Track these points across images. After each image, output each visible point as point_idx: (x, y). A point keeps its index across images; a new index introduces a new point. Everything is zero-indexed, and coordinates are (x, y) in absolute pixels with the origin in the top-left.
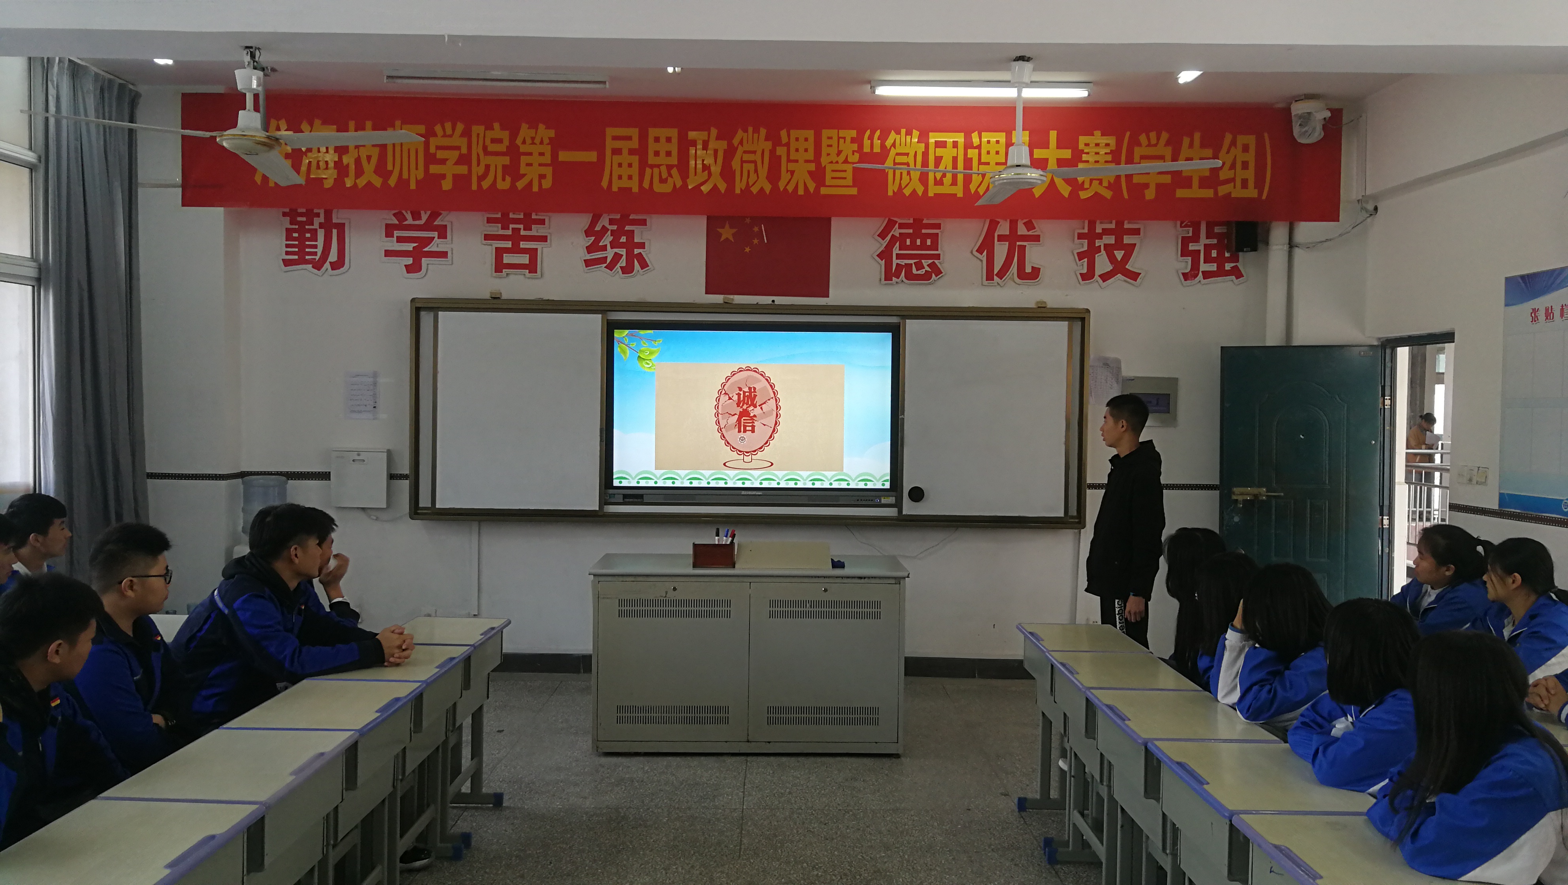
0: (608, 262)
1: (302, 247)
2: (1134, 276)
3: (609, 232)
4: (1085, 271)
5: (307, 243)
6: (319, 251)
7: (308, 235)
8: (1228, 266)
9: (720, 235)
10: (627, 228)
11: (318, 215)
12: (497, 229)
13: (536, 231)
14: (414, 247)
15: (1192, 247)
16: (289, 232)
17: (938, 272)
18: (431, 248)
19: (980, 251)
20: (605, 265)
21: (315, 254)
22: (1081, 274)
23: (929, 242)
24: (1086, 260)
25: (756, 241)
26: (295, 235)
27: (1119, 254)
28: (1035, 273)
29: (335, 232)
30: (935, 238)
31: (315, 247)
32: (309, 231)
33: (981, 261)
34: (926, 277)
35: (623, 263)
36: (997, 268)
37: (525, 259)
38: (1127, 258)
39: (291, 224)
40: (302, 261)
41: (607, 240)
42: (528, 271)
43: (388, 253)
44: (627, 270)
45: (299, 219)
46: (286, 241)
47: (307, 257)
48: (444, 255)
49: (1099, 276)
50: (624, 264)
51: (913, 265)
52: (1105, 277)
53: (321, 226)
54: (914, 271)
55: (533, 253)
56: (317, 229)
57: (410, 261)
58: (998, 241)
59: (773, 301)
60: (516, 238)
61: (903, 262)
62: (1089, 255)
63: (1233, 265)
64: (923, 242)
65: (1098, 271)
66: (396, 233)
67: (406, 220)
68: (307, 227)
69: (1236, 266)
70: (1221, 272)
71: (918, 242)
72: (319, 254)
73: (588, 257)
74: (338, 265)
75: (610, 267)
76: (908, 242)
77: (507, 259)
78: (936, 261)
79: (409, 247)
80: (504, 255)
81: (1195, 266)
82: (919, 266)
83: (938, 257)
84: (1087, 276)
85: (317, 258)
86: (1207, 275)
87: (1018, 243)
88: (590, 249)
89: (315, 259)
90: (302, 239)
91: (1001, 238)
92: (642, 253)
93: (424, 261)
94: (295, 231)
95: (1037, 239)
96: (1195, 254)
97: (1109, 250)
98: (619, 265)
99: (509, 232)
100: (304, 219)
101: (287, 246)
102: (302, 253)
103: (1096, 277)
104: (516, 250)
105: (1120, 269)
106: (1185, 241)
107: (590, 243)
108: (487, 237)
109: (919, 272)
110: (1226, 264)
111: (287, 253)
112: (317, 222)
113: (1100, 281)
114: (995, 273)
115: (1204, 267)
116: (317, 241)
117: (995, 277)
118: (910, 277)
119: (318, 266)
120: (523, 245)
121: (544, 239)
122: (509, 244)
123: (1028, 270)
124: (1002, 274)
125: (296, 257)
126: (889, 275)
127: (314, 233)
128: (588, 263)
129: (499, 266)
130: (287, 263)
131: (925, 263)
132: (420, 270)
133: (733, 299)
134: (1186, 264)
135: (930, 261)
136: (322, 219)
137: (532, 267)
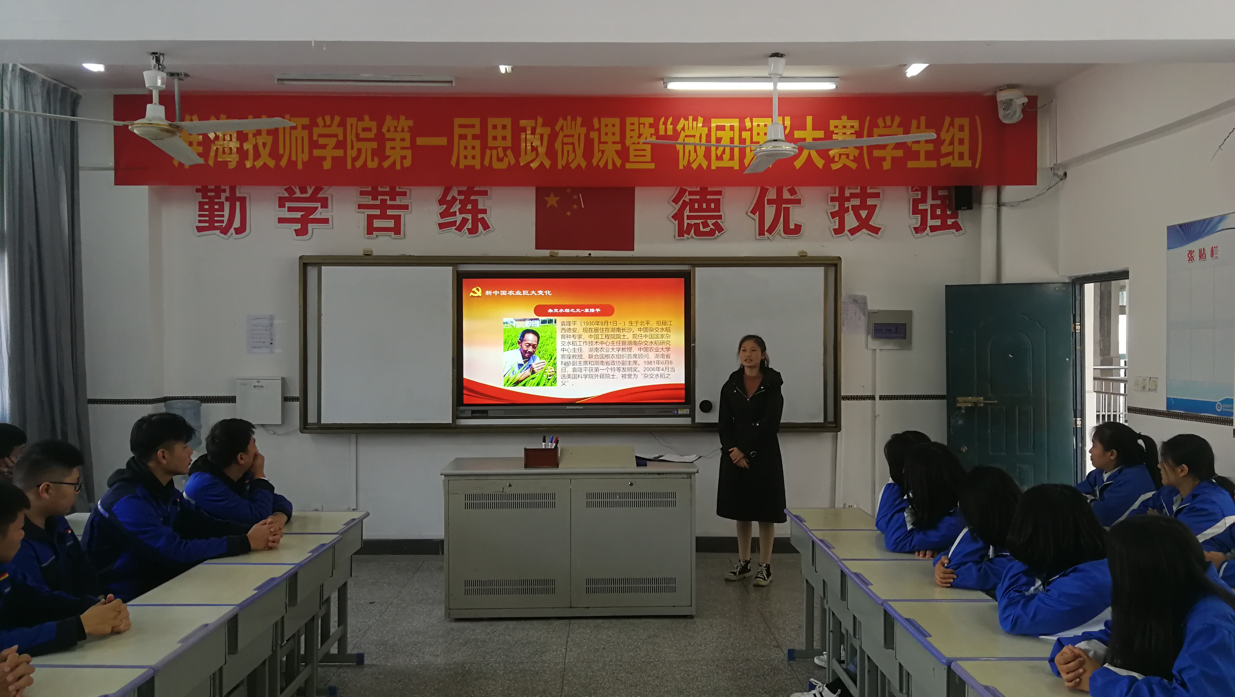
0: (457, 224)
1: (212, 216)
2: (875, 230)
3: (458, 202)
4: (837, 227)
5: (216, 213)
6: (226, 219)
7: (216, 207)
8: (950, 222)
9: (547, 202)
10: (473, 198)
11: (224, 191)
12: (368, 200)
13: (399, 201)
14: (301, 215)
15: (921, 207)
16: (201, 205)
17: (720, 229)
18: (316, 215)
19: (753, 212)
20: (455, 227)
21: (222, 221)
22: (834, 230)
23: (713, 206)
24: (837, 218)
25: (575, 207)
26: (206, 207)
27: (864, 214)
28: (798, 229)
29: (238, 204)
30: (717, 202)
31: (223, 216)
32: (217, 203)
33: (754, 220)
34: (711, 233)
35: (469, 225)
36: (767, 227)
37: (391, 224)
38: (870, 216)
39: (203, 198)
40: (212, 228)
41: (456, 207)
42: (393, 233)
43: (281, 220)
44: (473, 231)
45: (209, 194)
46: (199, 211)
47: (216, 224)
48: (325, 221)
49: (848, 231)
50: (470, 227)
51: (701, 224)
52: (853, 232)
53: (227, 199)
54: (702, 229)
55: (397, 219)
56: (223, 203)
57: (298, 226)
58: (768, 204)
59: (590, 254)
60: (383, 206)
61: (693, 222)
62: (839, 214)
63: (953, 220)
64: (708, 206)
65: (847, 228)
66: (288, 204)
67: (295, 193)
68: (216, 200)
69: (956, 221)
70: (944, 227)
71: (704, 206)
72: (225, 222)
73: (442, 221)
74: (241, 230)
75: (459, 229)
76: (696, 206)
77: (377, 223)
78: (719, 221)
79: (298, 215)
80: (374, 220)
81: (924, 222)
82: (706, 225)
83: (720, 217)
84: (839, 231)
85: (224, 225)
86: (933, 229)
87: (783, 206)
88: (443, 215)
89: (222, 226)
90: (212, 210)
91: (770, 202)
92: (485, 217)
93: (310, 226)
94: (206, 203)
95: (798, 202)
96: (923, 213)
97: (856, 209)
98: (465, 228)
99: (378, 202)
100: (213, 194)
101: (200, 216)
102: (211, 221)
103: (846, 232)
104: (383, 216)
105: (865, 225)
106: (916, 202)
107: (443, 210)
108: (360, 206)
109: (705, 230)
110: (948, 220)
111: (200, 221)
112: (223, 196)
113: (849, 234)
114: (766, 229)
115: (931, 222)
116: (223, 212)
117: (766, 232)
118: (698, 233)
119: (225, 231)
120: (389, 212)
121: (406, 207)
122: (377, 212)
123: (792, 226)
124: (771, 230)
125: (207, 225)
126: (681, 233)
127: (222, 205)
128: (442, 226)
129: (371, 230)
130: (199, 229)
131: (710, 222)
132: (306, 233)
133: (557, 253)
134: (917, 221)
135: (714, 221)
136: (227, 194)
137: (397, 230)
